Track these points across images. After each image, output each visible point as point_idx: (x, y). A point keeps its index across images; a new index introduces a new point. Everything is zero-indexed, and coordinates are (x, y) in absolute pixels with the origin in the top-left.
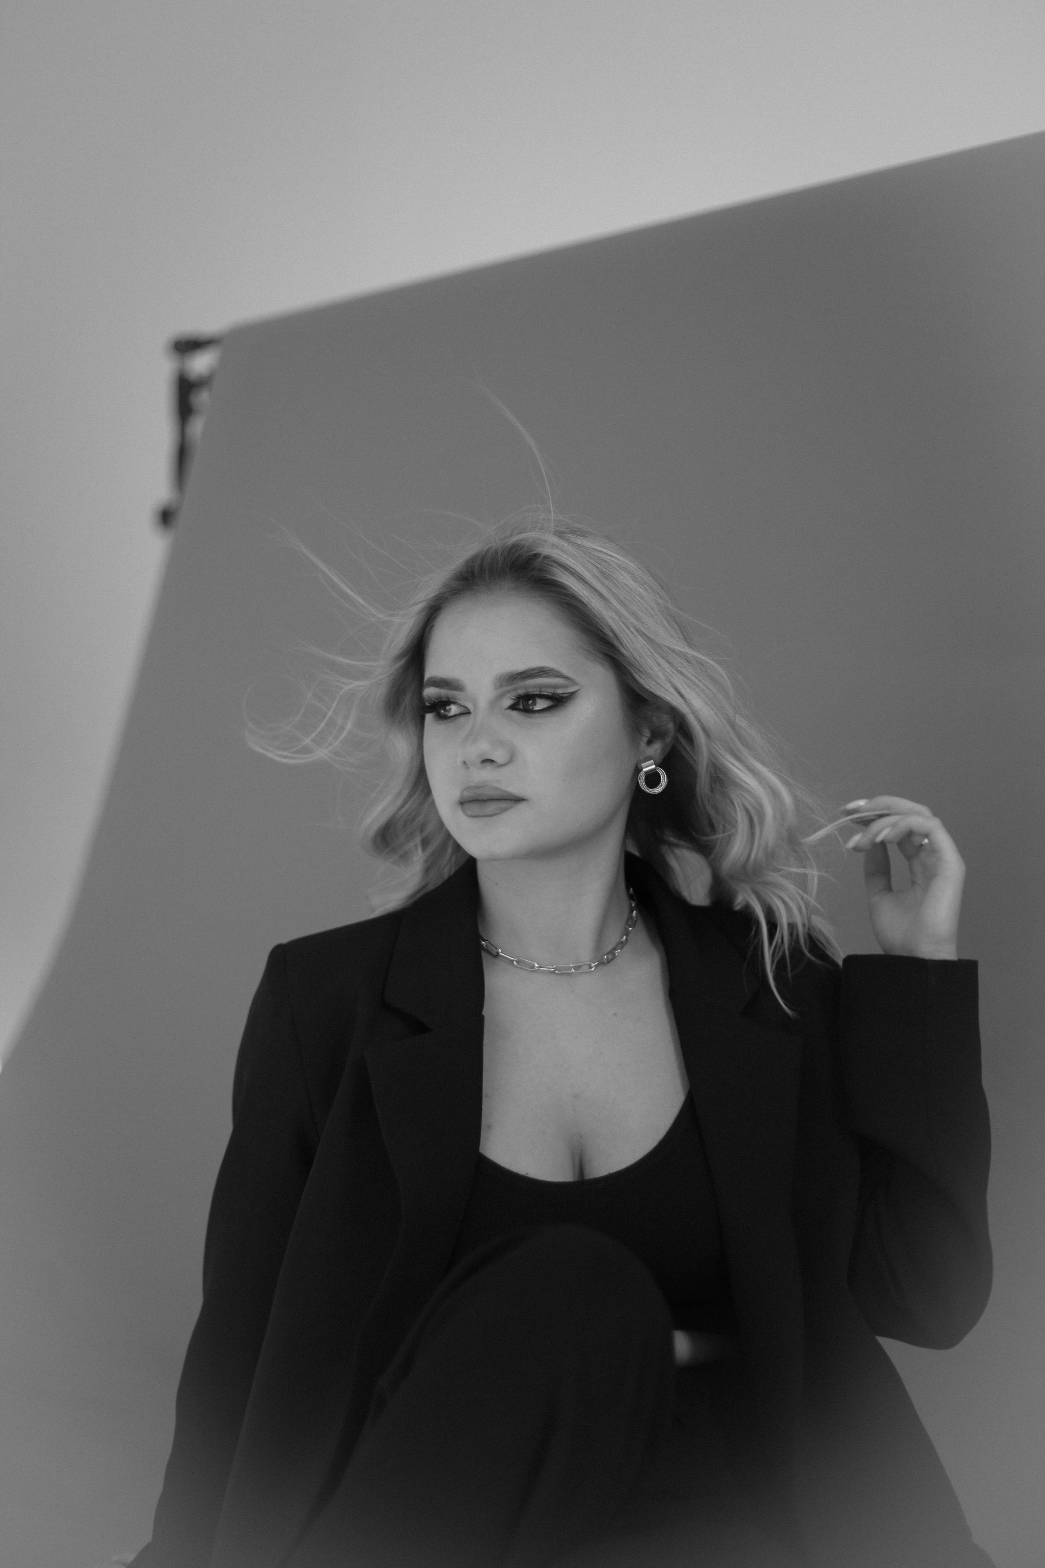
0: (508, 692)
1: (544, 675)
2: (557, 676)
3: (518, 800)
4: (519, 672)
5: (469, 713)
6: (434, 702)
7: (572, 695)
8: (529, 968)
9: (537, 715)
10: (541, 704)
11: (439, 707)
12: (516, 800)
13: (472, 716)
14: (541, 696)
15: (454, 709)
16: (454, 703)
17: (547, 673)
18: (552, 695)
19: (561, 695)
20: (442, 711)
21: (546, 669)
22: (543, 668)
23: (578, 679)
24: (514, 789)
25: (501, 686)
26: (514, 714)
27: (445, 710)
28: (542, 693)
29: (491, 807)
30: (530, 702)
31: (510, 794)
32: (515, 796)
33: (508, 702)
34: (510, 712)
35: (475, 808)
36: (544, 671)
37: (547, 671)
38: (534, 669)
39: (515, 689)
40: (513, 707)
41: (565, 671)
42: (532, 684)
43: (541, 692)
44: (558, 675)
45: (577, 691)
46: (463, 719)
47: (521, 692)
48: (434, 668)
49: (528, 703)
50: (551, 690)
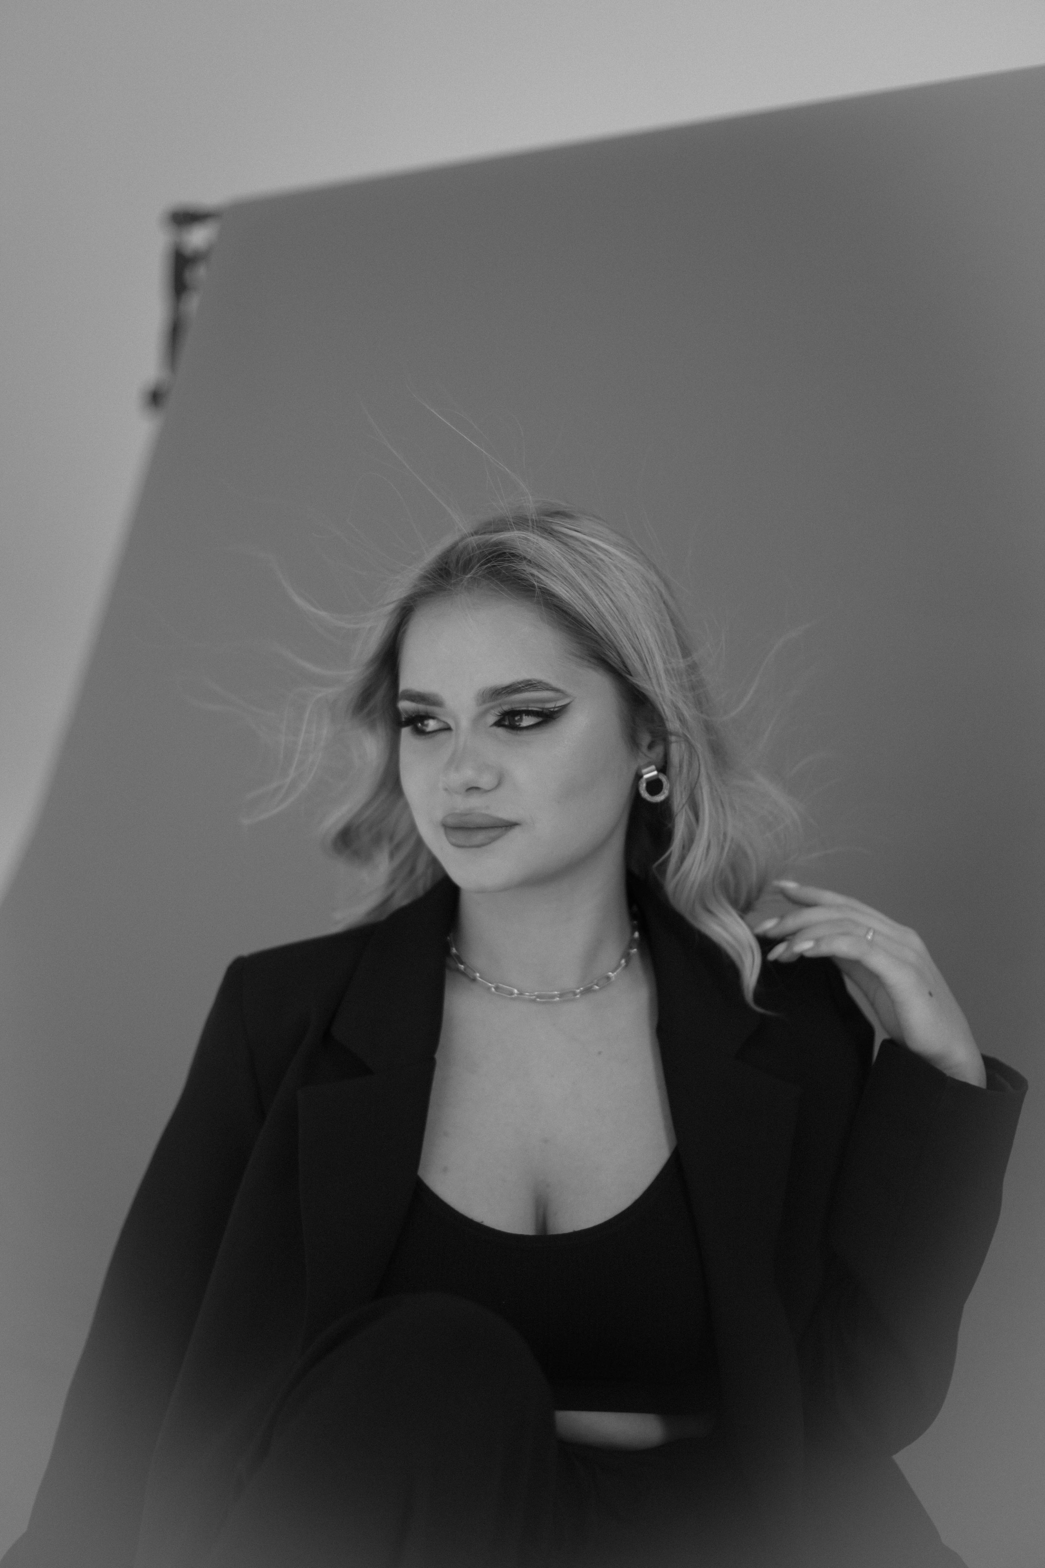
0: (492, 708)
1: (531, 689)
2: (547, 689)
3: (510, 825)
4: (504, 686)
5: (448, 729)
6: (411, 716)
7: (563, 709)
8: (507, 995)
9: (525, 732)
10: (527, 721)
11: (416, 722)
12: (506, 826)
13: (454, 733)
14: (529, 713)
15: (432, 725)
16: (433, 718)
17: (535, 686)
18: (541, 710)
19: (552, 710)
20: (420, 725)
21: (534, 682)
22: (530, 681)
23: (569, 691)
24: (506, 814)
25: (484, 702)
26: (500, 731)
27: (423, 724)
28: (530, 709)
29: (480, 837)
30: (517, 718)
31: (501, 820)
32: (507, 822)
33: (492, 719)
34: (495, 728)
35: (460, 837)
36: (531, 684)
37: (535, 684)
38: (520, 683)
39: (500, 705)
40: (499, 724)
41: (554, 683)
42: (518, 700)
43: (528, 707)
44: (547, 687)
45: (569, 704)
46: (443, 736)
47: (506, 708)
48: (409, 681)
49: (514, 719)
50: (540, 705)
